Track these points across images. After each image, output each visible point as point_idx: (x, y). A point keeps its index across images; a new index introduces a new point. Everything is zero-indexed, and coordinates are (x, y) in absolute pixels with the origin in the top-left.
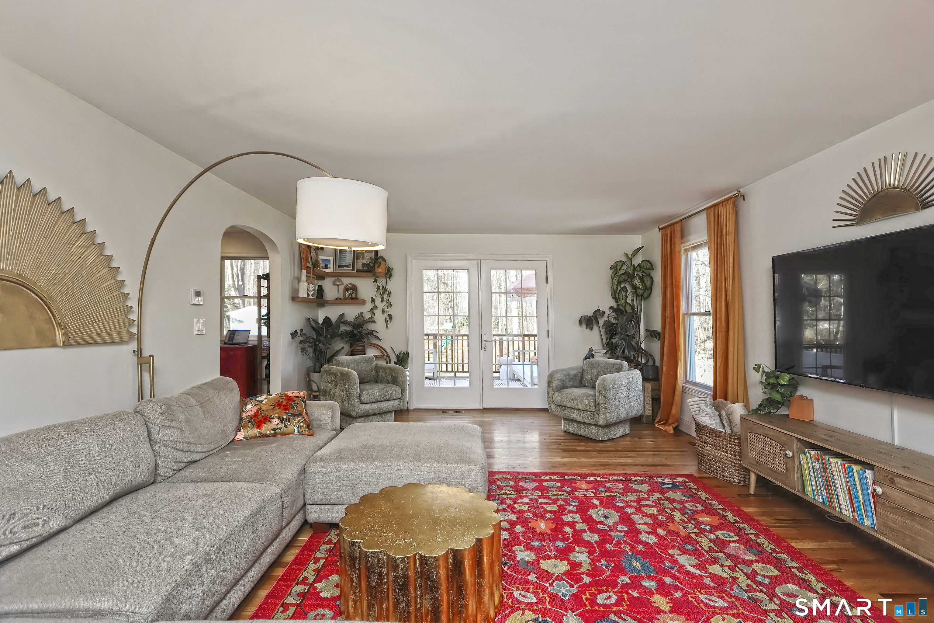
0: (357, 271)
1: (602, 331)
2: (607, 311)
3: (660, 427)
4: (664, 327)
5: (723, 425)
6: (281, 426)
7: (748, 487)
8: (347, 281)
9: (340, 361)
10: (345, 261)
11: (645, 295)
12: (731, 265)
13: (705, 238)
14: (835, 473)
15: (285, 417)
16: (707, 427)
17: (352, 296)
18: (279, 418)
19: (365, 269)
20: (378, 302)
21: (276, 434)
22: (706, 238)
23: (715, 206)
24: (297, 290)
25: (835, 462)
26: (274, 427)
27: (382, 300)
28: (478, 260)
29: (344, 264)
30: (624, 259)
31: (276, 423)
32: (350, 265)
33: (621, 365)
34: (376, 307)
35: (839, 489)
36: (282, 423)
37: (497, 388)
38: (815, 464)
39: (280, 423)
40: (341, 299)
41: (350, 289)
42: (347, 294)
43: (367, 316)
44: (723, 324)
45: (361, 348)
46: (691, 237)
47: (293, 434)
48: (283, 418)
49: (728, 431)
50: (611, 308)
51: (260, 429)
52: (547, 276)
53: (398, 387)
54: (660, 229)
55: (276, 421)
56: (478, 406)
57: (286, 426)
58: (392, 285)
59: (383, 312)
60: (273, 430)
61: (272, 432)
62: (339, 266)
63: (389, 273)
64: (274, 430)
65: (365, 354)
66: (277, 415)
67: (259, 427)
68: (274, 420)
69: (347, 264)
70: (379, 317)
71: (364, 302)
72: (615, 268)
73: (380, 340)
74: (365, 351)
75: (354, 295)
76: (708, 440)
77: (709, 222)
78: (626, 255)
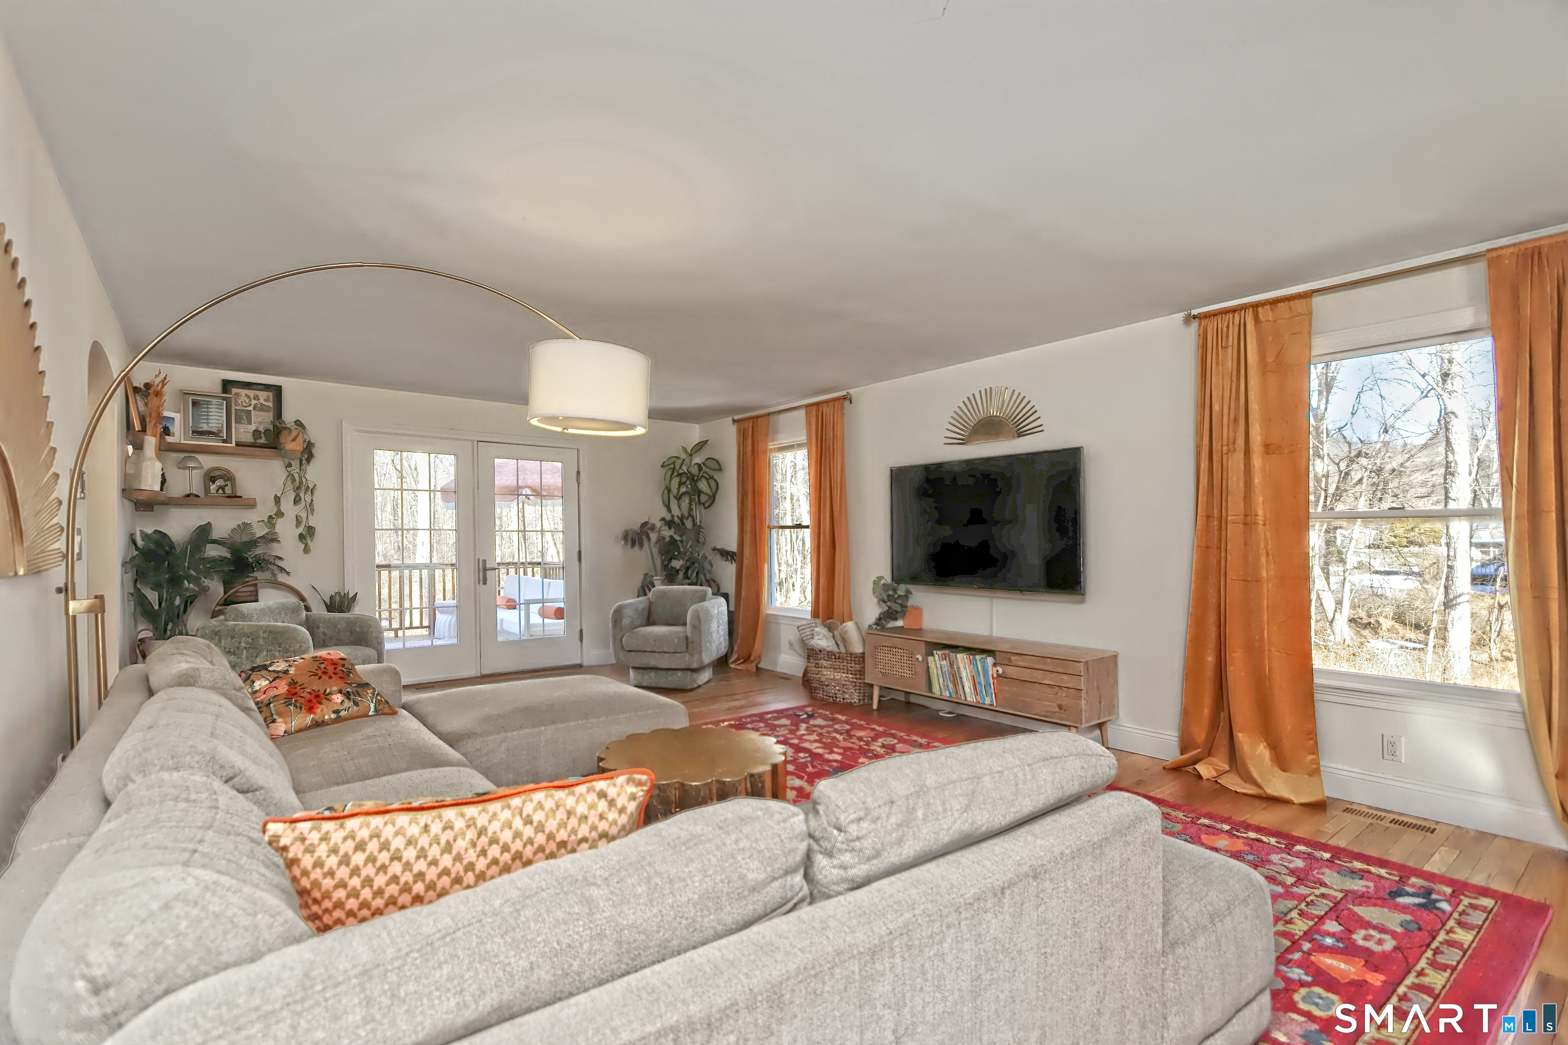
0: (238, 444)
1: (655, 551)
2: (658, 524)
3: (738, 667)
4: (741, 544)
5: (838, 645)
6: (347, 704)
7: (872, 704)
8: (208, 462)
9: (245, 611)
10: (208, 423)
11: (707, 505)
12: (839, 473)
13: (803, 438)
14: (961, 666)
15: (349, 690)
16: (824, 650)
17: (223, 490)
18: (340, 692)
19: (262, 441)
20: (287, 505)
21: (339, 719)
22: (805, 437)
23: (817, 404)
24: (137, 476)
25: (962, 658)
26: (335, 708)
27: (297, 501)
28: (473, 441)
29: (205, 427)
30: (683, 456)
31: (339, 701)
32: (220, 431)
33: (705, 593)
34: (280, 514)
35: (964, 679)
36: (349, 699)
37: (503, 643)
38: (944, 662)
39: (346, 701)
40: (198, 496)
41: (220, 477)
42: (213, 487)
43: (260, 531)
44: (828, 537)
45: (251, 589)
46: (780, 436)
47: (367, 716)
48: (348, 692)
49: (843, 650)
50: (663, 519)
51: (314, 713)
52: (578, 473)
53: (372, 650)
54: (734, 421)
55: (338, 698)
56: (473, 673)
57: (356, 703)
58: (313, 473)
59: (298, 522)
60: (335, 712)
61: (333, 716)
62: (193, 432)
63: (308, 452)
64: (337, 712)
65: (257, 601)
66: (335, 689)
67: (310, 710)
68: (334, 697)
69: (214, 430)
70: (287, 530)
71: (251, 504)
72: (672, 466)
73: (288, 573)
74: (257, 595)
75: (228, 490)
76: (825, 663)
77: (808, 423)
78: (685, 450)
